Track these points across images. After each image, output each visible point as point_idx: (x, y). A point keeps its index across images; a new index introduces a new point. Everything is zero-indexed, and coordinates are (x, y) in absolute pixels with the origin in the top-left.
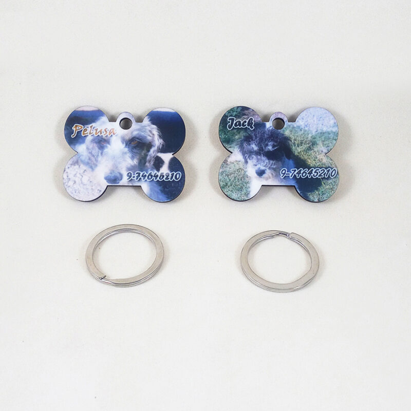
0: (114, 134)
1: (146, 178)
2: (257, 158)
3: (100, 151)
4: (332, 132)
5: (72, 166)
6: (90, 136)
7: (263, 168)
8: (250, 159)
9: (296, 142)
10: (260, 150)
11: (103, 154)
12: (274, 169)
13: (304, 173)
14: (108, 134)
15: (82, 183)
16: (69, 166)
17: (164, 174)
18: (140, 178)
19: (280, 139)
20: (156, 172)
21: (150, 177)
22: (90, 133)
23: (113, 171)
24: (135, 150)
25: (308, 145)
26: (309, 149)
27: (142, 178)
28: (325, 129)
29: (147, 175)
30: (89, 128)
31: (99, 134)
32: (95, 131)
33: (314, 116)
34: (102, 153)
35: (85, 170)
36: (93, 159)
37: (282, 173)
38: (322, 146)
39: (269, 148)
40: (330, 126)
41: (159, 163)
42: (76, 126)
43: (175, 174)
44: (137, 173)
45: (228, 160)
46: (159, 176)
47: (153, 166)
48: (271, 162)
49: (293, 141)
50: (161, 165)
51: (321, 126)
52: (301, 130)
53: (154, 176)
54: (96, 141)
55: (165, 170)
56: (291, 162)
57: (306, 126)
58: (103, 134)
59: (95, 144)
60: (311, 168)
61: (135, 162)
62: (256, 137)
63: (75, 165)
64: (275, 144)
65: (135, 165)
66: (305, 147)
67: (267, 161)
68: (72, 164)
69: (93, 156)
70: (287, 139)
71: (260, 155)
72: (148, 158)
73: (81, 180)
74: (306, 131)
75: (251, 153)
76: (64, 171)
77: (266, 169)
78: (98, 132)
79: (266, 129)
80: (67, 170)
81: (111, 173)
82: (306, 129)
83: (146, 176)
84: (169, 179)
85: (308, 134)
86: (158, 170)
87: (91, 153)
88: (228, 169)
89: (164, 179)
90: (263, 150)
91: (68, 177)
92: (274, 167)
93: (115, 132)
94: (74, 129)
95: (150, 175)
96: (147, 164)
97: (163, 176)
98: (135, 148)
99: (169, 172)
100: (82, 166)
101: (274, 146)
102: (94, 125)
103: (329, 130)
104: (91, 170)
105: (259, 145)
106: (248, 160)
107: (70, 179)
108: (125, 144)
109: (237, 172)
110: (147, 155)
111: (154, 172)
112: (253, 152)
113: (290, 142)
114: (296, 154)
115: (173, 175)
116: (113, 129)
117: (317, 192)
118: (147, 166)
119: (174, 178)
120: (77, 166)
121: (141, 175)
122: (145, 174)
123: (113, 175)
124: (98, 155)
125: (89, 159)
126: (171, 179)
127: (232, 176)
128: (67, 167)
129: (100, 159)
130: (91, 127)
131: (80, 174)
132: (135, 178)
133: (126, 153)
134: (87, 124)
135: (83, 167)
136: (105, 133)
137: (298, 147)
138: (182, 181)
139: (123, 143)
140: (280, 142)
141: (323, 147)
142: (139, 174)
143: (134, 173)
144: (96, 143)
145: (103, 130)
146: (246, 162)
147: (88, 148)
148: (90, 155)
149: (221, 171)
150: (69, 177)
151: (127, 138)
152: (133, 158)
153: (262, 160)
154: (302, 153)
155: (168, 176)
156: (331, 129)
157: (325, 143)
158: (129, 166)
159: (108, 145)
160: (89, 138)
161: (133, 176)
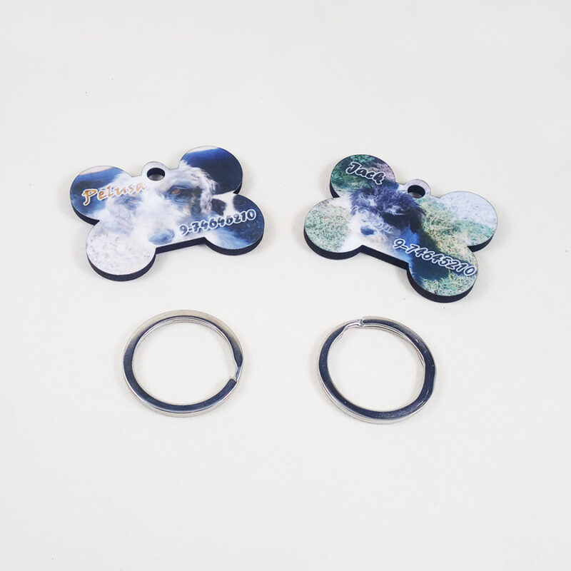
0: (144, 189)
1: (208, 227)
2: (370, 214)
3: (131, 212)
4: (486, 226)
5: (97, 238)
6: (110, 198)
7: (372, 227)
8: (359, 212)
9: (432, 219)
10: (378, 208)
11: (137, 213)
12: (388, 235)
13: (427, 254)
14: (135, 190)
15: (118, 253)
16: (92, 238)
17: (232, 217)
18: (200, 229)
19: (411, 207)
20: (218, 216)
21: (213, 224)
22: (109, 195)
23: (159, 229)
24: (180, 200)
25: (446, 228)
26: (448, 232)
27: (203, 228)
28: (477, 221)
29: (209, 223)
30: (106, 190)
31: (123, 193)
32: (116, 191)
33: (468, 201)
34: (134, 213)
35: (117, 238)
36: (125, 223)
37: (396, 243)
38: (466, 236)
39: (391, 210)
40: (486, 221)
41: (219, 207)
42: (87, 192)
43: (246, 213)
44: (193, 224)
45: (330, 203)
46: (226, 220)
47: (212, 212)
48: (387, 226)
49: (427, 216)
50: (222, 207)
51: (474, 215)
52: (444, 209)
53: (219, 222)
54: (121, 201)
55: (230, 212)
56: (415, 237)
57: (453, 208)
58: (127, 192)
59: (121, 206)
60: (441, 253)
61: (186, 212)
62: (379, 194)
63: (100, 236)
64: (402, 210)
65: (187, 216)
66: (440, 227)
67: (383, 223)
68: (95, 236)
69: (124, 219)
70: (421, 211)
71: (376, 213)
72: (202, 204)
73: (115, 250)
74: (450, 212)
75: (364, 206)
76: (87, 245)
77: (376, 231)
78: (120, 191)
79: (397, 191)
80: (90, 244)
81: (156, 233)
82: (452, 210)
83: (206, 224)
84: (242, 221)
85: (452, 217)
86: (221, 214)
87: (119, 216)
88: (325, 211)
89: (234, 221)
90: (382, 209)
91: (94, 251)
92: (390, 233)
93: (144, 186)
94: (85, 196)
95: (212, 221)
96: (203, 211)
97: (231, 220)
98: (179, 197)
99: (237, 213)
100: (110, 234)
101: (398, 211)
102: (111, 185)
103: (484, 224)
104: (125, 235)
105: (380, 202)
106: (357, 212)
107: (98, 253)
108: (163, 197)
109: (335, 218)
110: (199, 201)
111: (217, 218)
112: (368, 207)
113: (423, 216)
114: (426, 230)
115: (244, 215)
116: (141, 184)
117: (437, 283)
118: (203, 213)
119: (247, 218)
120: (103, 237)
121: (200, 225)
122: (205, 222)
123: (160, 234)
124: (130, 217)
125: (119, 224)
126: (244, 219)
127: (327, 219)
128: (89, 240)
129: (134, 220)
130: (109, 188)
131: (111, 244)
132: (193, 230)
133: (169, 206)
134: (102, 186)
135: (113, 235)
136: (130, 190)
137: (432, 224)
138: (260, 218)
139: (160, 196)
140: (409, 211)
141: (467, 238)
142: (197, 224)
143: (189, 224)
144: (123, 204)
145: (127, 188)
146: (354, 213)
147: (112, 213)
148: (117, 219)
149: (314, 209)
150: (96, 251)
151: (165, 188)
152: (180, 208)
153: (375, 219)
154: (435, 233)
155: (238, 217)
156: (486, 223)
157: (472, 234)
158: (179, 218)
159: (140, 203)
160: (110, 201)
161: (188, 229)
